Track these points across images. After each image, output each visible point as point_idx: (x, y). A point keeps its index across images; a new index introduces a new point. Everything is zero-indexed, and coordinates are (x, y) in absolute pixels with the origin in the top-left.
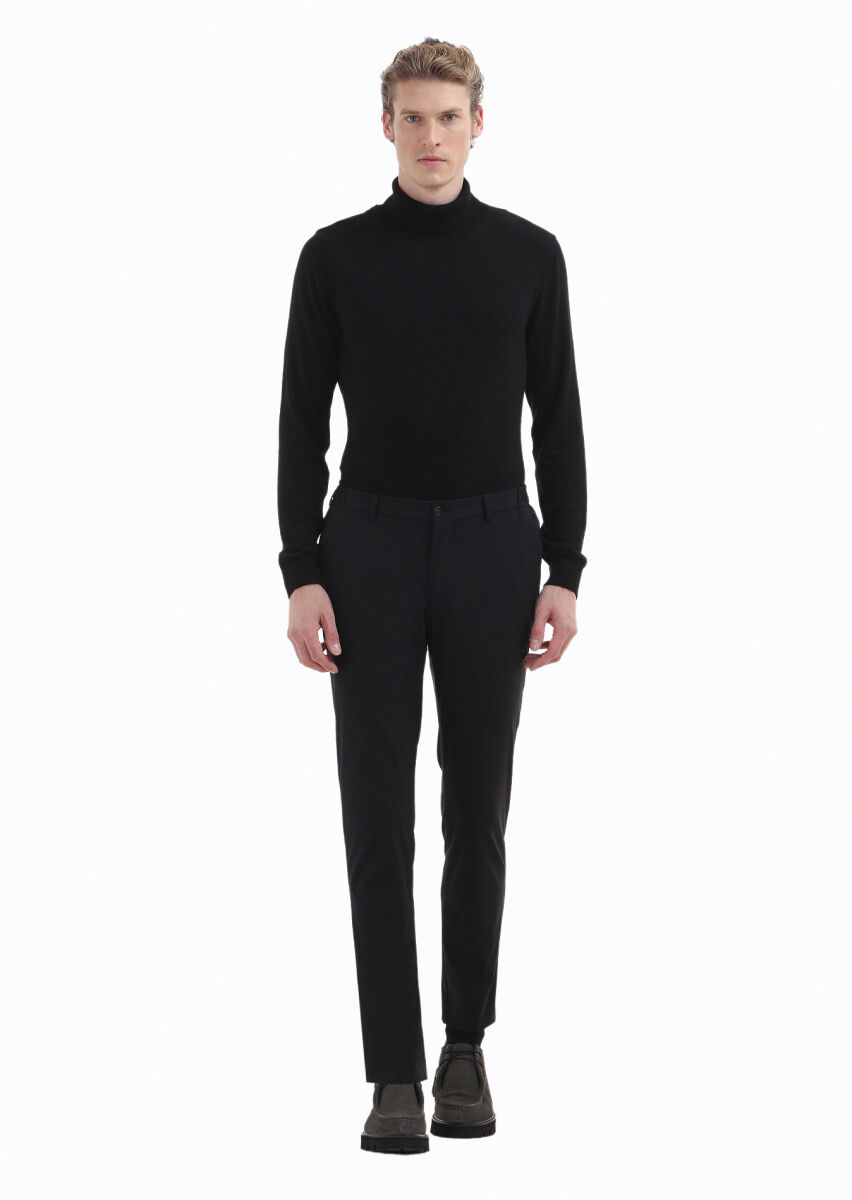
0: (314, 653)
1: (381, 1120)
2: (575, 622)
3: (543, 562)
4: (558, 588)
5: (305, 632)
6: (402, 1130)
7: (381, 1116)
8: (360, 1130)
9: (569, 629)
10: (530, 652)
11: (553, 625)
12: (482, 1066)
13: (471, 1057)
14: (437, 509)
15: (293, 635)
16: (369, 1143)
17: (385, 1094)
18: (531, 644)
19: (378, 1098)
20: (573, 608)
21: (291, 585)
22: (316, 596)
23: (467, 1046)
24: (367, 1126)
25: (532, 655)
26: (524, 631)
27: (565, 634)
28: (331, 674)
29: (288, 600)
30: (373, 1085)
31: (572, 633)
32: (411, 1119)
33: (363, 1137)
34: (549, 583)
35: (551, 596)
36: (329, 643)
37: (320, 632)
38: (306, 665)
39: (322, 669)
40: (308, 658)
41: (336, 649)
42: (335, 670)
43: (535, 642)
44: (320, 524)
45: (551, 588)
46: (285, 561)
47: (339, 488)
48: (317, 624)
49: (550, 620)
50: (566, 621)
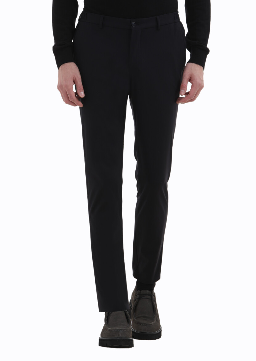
0: (71, 97)
1: (110, 331)
2: (203, 81)
3: (187, 51)
4: (194, 64)
5: (66, 86)
6: (120, 335)
7: (109, 328)
8: (99, 336)
9: (200, 85)
10: (180, 96)
11: (191, 83)
12: (155, 302)
13: (149, 297)
14: (133, 23)
15: (60, 87)
16: (103, 343)
17: (111, 318)
18: (181, 92)
19: (107, 320)
20: (202, 74)
21: (60, 63)
22: (72, 68)
23: (148, 292)
24: (102, 334)
25: (181, 98)
26: (178, 86)
27: (198, 87)
28: (80, 108)
29: (58, 70)
30: (104, 313)
31: (201, 87)
32: (125, 330)
33: (100, 340)
34: (189, 62)
35: (191, 68)
36: (78, 91)
37: (74, 86)
38: (67, 103)
39: (75, 105)
40: (68, 100)
41: (82, 94)
42: (82, 106)
43: (182, 91)
44: (73, 31)
45: (191, 64)
46: (56, 50)
47: (83, 12)
48: (72, 82)
49: (190, 80)
50: (198, 81)
